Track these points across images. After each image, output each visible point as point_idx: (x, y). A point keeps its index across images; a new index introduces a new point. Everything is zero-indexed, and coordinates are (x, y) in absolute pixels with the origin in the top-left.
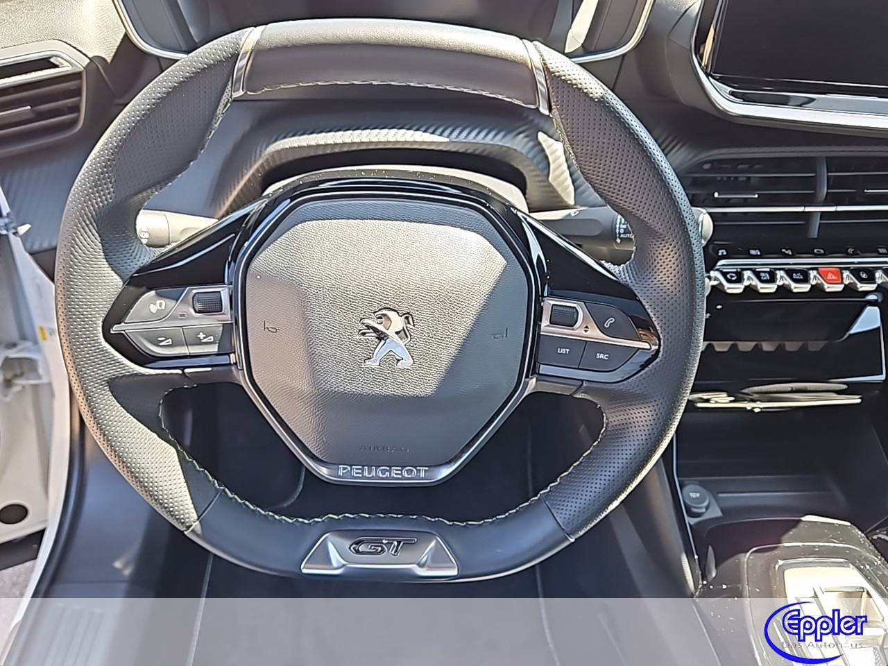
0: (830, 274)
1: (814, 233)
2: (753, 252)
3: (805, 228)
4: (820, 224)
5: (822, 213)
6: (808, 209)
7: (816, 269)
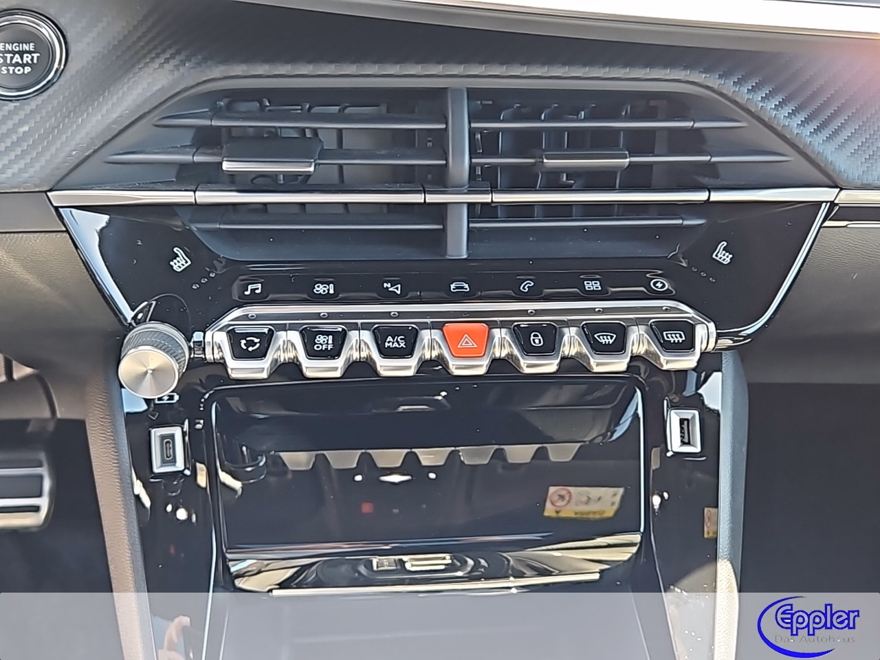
0: (466, 338)
1: (458, 247)
2: (320, 289)
3: (438, 239)
4: (470, 230)
5: (471, 205)
6: (431, 198)
7: (439, 326)
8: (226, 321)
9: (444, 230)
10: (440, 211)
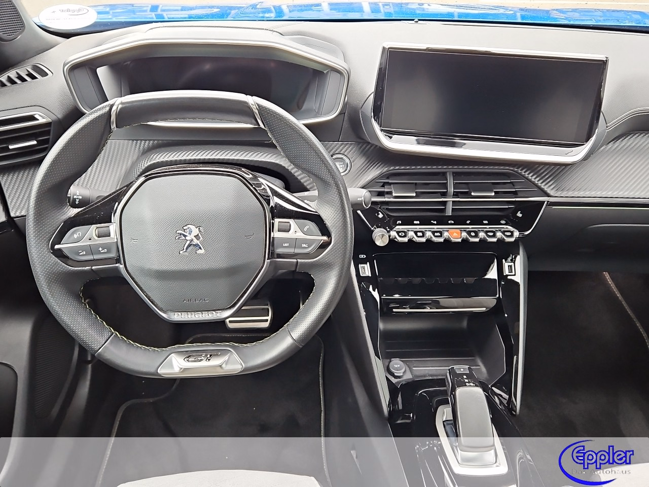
8: (394, 229)
9: (445, 208)
10: (445, 203)
